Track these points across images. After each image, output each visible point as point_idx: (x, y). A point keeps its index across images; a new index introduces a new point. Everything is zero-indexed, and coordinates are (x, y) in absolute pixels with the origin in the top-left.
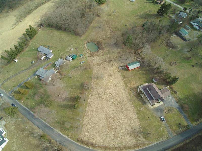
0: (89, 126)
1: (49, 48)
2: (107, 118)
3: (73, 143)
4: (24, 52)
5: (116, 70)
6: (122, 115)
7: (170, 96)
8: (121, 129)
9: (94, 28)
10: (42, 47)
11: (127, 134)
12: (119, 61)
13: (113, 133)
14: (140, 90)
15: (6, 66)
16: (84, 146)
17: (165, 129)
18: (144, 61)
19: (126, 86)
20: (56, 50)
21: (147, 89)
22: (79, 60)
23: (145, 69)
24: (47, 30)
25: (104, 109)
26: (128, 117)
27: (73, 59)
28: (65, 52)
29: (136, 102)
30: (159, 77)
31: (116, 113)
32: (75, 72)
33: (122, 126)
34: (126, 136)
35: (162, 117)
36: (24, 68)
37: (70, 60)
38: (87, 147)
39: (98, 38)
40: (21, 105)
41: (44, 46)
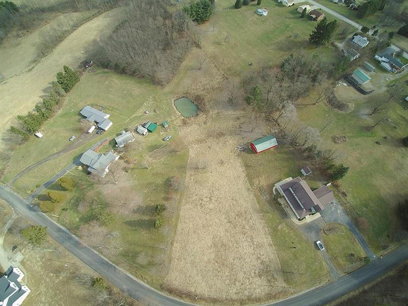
1: (103, 108)
2: (216, 246)
4: (54, 117)
5: (231, 152)
6: (243, 240)
7: (334, 201)
8: (243, 265)
9: (188, 69)
10: (88, 108)
11: (253, 275)
12: (238, 135)
13: (227, 274)
14: (276, 190)
15: (19, 146)
17: (324, 263)
19: (252, 184)
20: (116, 114)
21: (290, 188)
22: (162, 133)
23: (286, 150)
24: (97, 74)
25: (210, 228)
26: (255, 243)
27: (149, 131)
28: (135, 117)
29: (269, 215)
30: (312, 164)
31: (234, 236)
32: (155, 158)
33: (245, 259)
34: (251, 279)
35: (318, 242)
36: (55, 150)
37: (145, 133)
39: (196, 89)
41: (92, 106)
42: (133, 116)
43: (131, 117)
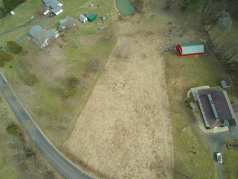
0: (84, 132)
2: (116, 128)
3: (53, 149)
4: (26, 2)
5: (156, 50)
6: (145, 131)
8: (137, 154)
11: (144, 165)
12: (166, 36)
13: (120, 156)
14: (191, 94)
16: (69, 161)
17: (216, 174)
18: (213, 46)
19: (167, 82)
20: (68, 4)
21: (209, 95)
22: (98, 24)
25: (116, 111)
26: (155, 137)
27: (89, 20)
28: (81, 9)
29: (177, 115)
31: (136, 124)
32: (86, 41)
33: (141, 149)
34: (142, 168)
35: (219, 154)
36: (19, 24)
37: (84, 21)
38: (72, 164)
40: (2, 74)
42: (80, 7)
43: (78, 8)
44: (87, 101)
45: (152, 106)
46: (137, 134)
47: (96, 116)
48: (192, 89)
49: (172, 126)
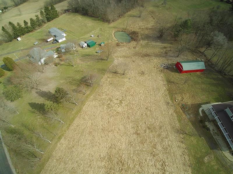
1: (64, 31)
12: (163, 57)
14: (204, 112)
20: (71, 35)
22: (97, 49)
27: (88, 46)
28: (82, 38)
32: (83, 61)
37: (84, 46)
39: (134, 28)
44: (73, 119)
45: (157, 128)
46: (140, 169)
47: (82, 140)
48: (203, 106)
49: (188, 155)
